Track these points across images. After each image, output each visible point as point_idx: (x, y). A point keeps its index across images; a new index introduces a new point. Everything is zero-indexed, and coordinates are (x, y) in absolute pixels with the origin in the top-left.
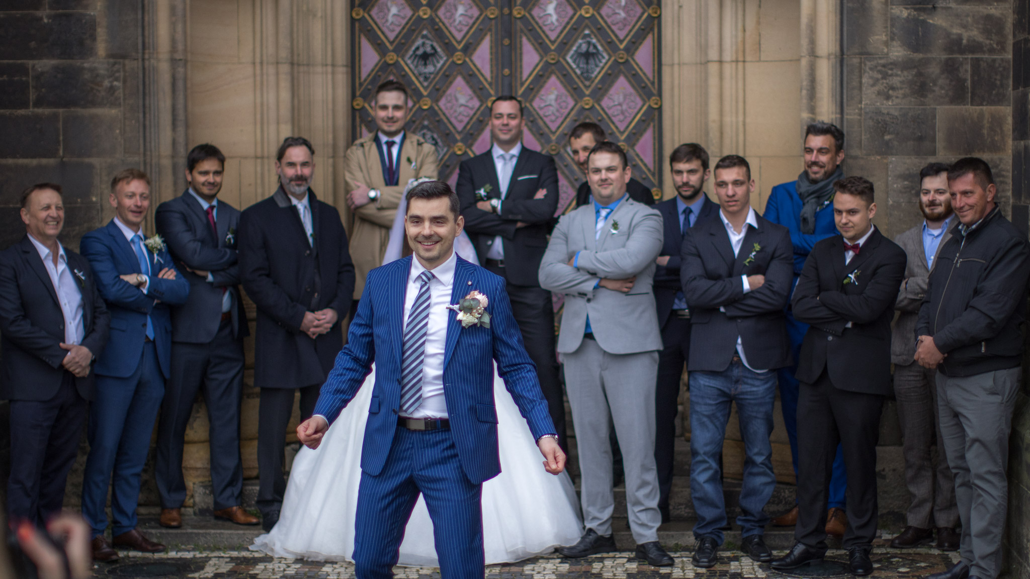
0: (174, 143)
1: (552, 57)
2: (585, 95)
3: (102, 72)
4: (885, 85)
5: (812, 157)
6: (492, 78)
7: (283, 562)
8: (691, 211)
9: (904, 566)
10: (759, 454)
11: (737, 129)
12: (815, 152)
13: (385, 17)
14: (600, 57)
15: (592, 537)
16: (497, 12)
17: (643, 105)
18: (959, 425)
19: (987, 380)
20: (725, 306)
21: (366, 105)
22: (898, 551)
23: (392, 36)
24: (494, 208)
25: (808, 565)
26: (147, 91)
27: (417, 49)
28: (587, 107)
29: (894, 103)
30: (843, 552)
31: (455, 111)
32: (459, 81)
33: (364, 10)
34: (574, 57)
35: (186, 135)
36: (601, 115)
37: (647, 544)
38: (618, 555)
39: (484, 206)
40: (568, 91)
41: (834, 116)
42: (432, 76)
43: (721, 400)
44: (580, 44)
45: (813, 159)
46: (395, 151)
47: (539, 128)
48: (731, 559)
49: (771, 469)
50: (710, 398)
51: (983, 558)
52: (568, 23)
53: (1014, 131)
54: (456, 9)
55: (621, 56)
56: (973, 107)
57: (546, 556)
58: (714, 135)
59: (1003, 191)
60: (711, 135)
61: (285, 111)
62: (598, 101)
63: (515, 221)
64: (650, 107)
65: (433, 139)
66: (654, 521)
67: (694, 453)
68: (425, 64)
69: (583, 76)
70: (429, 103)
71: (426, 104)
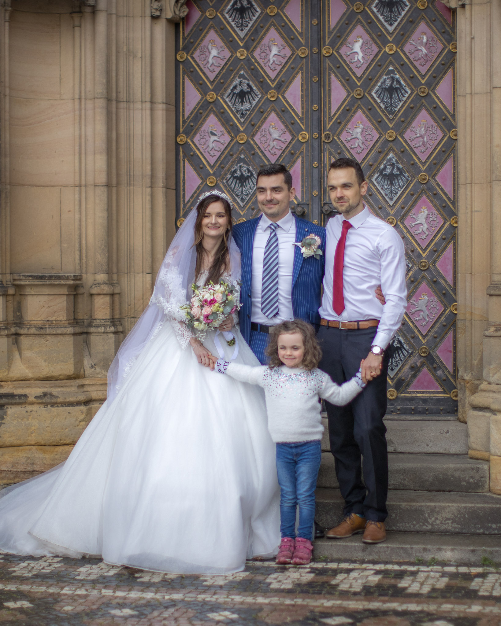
1: (359, 92)
2: (389, 128)
6: (303, 113)
13: (206, 59)
14: (403, 92)
16: (307, 52)
17: (443, 137)
21: (189, 141)
23: (212, 76)
27: (235, 87)
28: (390, 139)
31: (269, 145)
32: (273, 116)
33: (187, 54)
34: (379, 92)
36: (404, 147)
40: (373, 124)
42: (248, 113)
44: (385, 80)
52: (373, 60)
54: (271, 51)
55: (422, 90)
62: (402, 134)
64: (450, 138)
65: (249, 171)
68: (242, 102)
69: (387, 111)
70: (245, 138)
71: (242, 138)
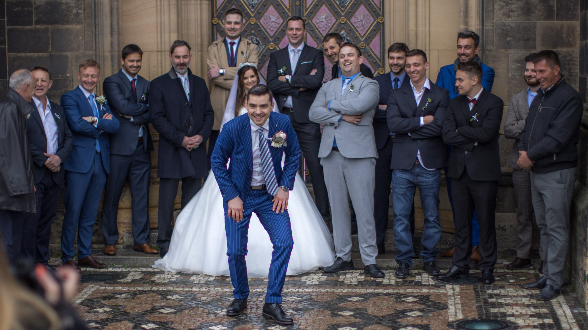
0: (112, 44)
2: (342, 16)
3: (72, 5)
4: (507, 9)
5: (462, 51)
6: (289, 6)
7: (170, 274)
8: (398, 80)
9: (512, 279)
10: (431, 216)
11: (425, 34)
12: (463, 48)
15: (340, 262)
17: (374, 21)
18: (542, 201)
19: (556, 175)
20: (411, 133)
21: (220, 22)
22: (511, 271)
24: (287, 80)
25: (459, 278)
26: (97, 15)
28: (343, 22)
29: (513, 19)
30: (479, 271)
31: (269, 25)
32: (271, 8)
35: (119, 39)
36: (351, 27)
37: (370, 265)
38: (355, 271)
39: (282, 79)
40: (332, 13)
41: (478, 27)
42: (256, 6)
43: (409, 185)
45: (462, 52)
46: (235, 47)
47: (316, 34)
48: (416, 274)
49: (439, 225)
50: (402, 185)
51: (553, 274)
53: (581, 34)
56: (558, 22)
57: (314, 272)
58: (412, 37)
59: (574, 69)
60: (411, 38)
61: (174, 26)
62: (349, 19)
63: (299, 88)
64: (378, 22)
65: (257, 41)
66: (374, 253)
67: (395, 215)
69: (340, 5)
70: (255, 21)
71: (253, 21)
